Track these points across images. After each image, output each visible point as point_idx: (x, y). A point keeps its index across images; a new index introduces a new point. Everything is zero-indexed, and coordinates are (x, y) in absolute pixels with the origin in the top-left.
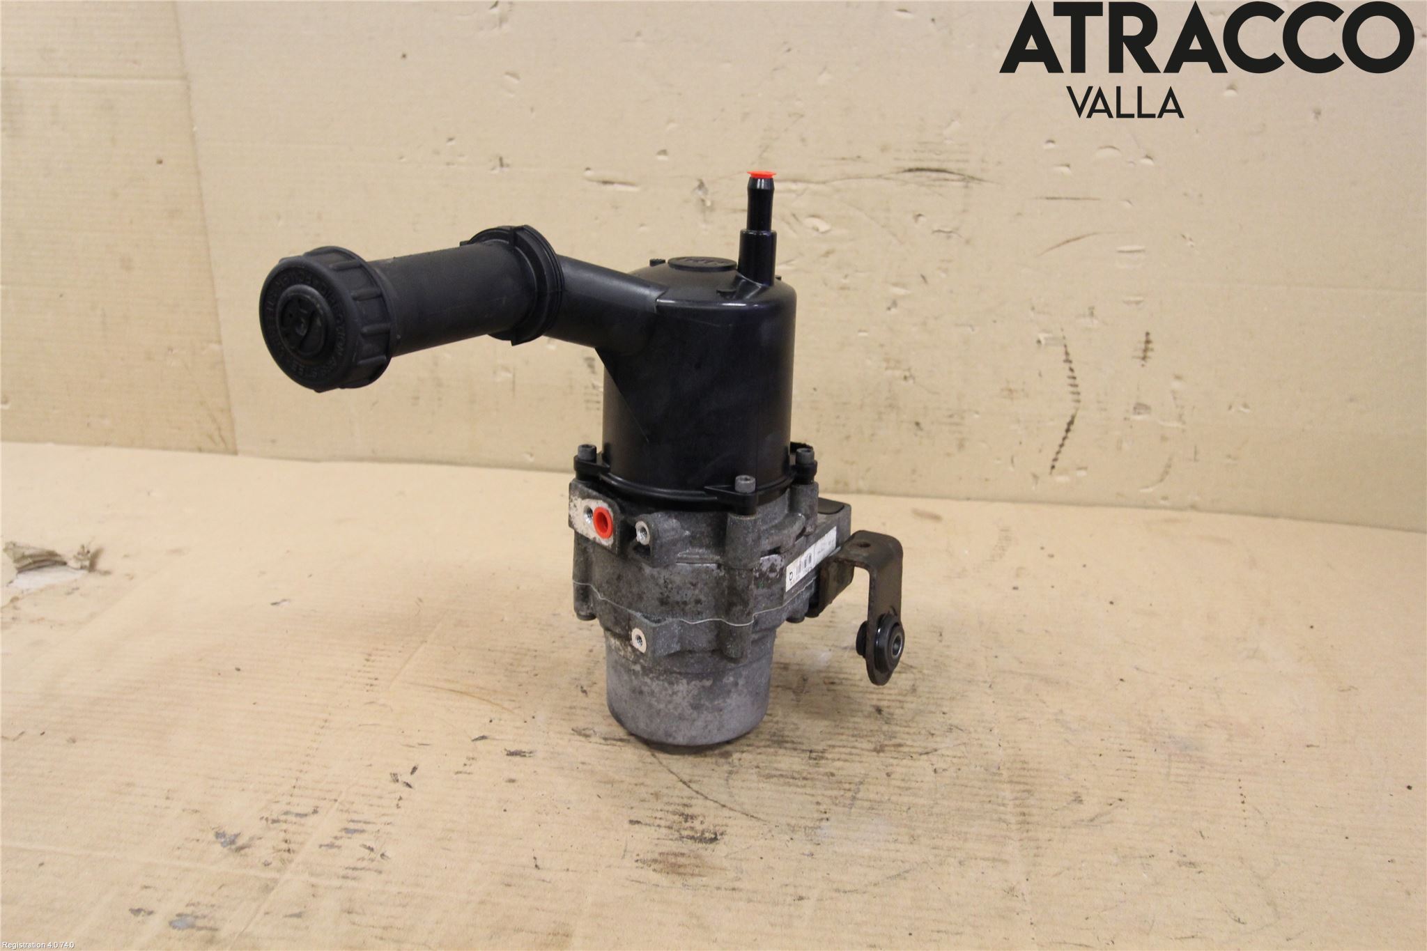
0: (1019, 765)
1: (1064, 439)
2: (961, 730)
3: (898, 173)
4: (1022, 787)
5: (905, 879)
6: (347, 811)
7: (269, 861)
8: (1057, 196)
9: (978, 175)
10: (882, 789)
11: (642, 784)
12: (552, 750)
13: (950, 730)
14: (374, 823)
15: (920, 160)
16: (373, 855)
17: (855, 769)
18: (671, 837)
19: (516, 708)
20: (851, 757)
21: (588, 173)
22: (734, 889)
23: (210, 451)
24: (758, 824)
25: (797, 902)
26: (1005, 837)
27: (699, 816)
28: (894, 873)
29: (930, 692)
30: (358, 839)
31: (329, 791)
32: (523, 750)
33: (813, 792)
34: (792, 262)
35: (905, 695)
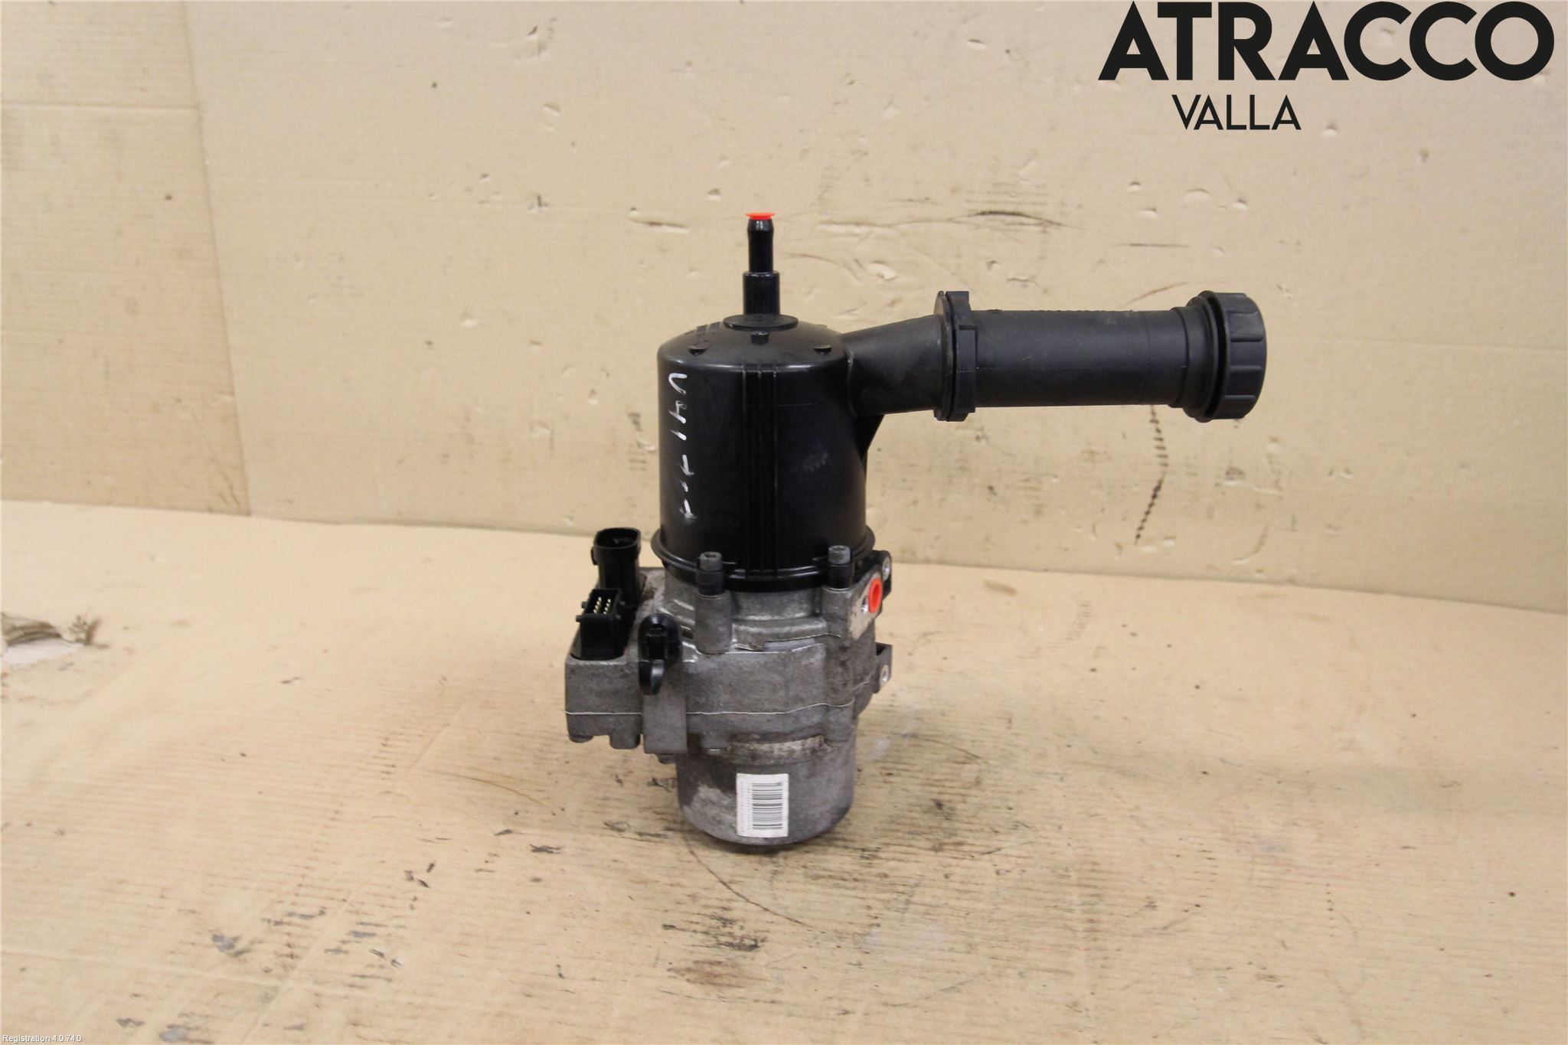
0: (1088, 867)
1: (1151, 505)
2: (1027, 827)
3: (969, 216)
4: (1092, 891)
5: (959, 991)
6: (357, 913)
7: (270, 966)
8: (1141, 242)
9: (1057, 219)
10: (939, 892)
11: (678, 885)
12: (582, 846)
13: (1016, 828)
14: (385, 926)
15: (995, 203)
16: (383, 961)
17: (910, 869)
18: (707, 943)
19: (544, 799)
20: (907, 856)
21: (634, 214)
22: (773, 1002)
23: (221, 512)
24: (802, 929)
25: (841, 1016)
26: (1071, 946)
27: (738, 920)
28: (948, 985)
29: (995, 785)
30: (368, 944)
31: (338, 890)
32: (551, 846)
33: (863, 895)
34: (855, 312)
35: (969, 788)
